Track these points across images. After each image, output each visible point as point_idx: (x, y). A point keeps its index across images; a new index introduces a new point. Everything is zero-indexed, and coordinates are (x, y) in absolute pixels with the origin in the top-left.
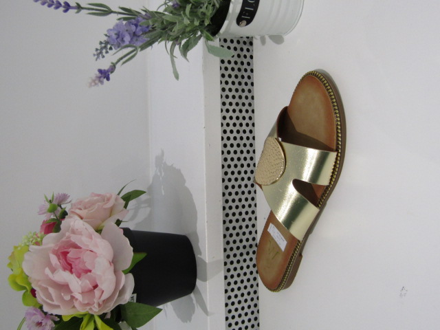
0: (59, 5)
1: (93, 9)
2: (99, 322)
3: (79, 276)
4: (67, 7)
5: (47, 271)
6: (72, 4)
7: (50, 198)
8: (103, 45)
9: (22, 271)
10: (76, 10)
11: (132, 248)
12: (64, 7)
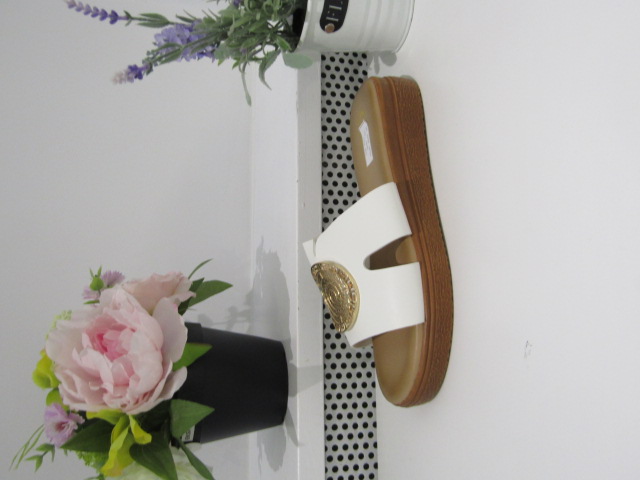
0: (104, 15)
1: (145, 20)
2: (133, 423)
3: (112, 359)
4: (115, 17)
5: (75, 353)
6: (121, 14)
7: (95, 273)
8: (151, 56)
9: (46, 356)
10: (126, 22)
11: (186, 330)
12: (111, 16)
